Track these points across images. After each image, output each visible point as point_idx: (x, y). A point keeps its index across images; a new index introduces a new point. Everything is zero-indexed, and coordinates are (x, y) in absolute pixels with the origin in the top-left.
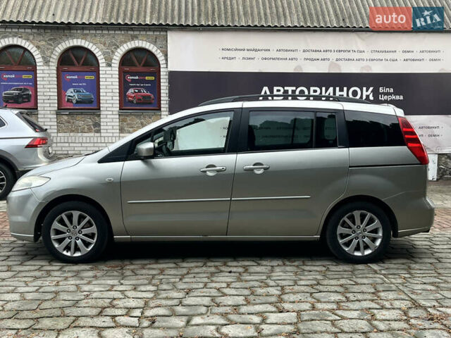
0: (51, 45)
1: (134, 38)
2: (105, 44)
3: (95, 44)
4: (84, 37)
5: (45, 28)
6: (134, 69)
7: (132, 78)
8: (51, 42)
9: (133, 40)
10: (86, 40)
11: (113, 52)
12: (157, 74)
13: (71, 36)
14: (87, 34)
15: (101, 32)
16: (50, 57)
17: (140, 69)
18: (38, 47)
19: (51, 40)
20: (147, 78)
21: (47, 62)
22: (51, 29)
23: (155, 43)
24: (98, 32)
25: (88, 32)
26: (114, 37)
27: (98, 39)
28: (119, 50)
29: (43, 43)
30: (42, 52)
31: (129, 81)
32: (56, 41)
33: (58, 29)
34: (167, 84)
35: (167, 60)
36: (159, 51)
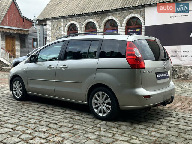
0: (101, 20)
1: (131, 13)
2: (120, 17)
3: (116, 18)
4: (113, 15)
5: (100, 14)
6: (131, 27)
7: (131, 30)
8: (101, 19)
9: (131, 14)
10: (113, 17)
11: (123, 20)
12: (140, 28)
13: (108, 16)
14: (114, 14)
15: (119, 12)
16: (101, 25)
17: (134, 26)
18: (97, 22)
19: (101, 18)
20: (137, 30)
21: (100, 27)
22: (102, 13)
23: (140, 14)
24: (118, 12)
25: (114, 13)
26: (123, 14)
27: (118, 15)
28: (125, 19)
29: (99, 20)
30: (99, 23)
31: (130, 32)
32: (103, 18)
33: (104, 13)
34: (144, 32)
35: (144, 21)
36: (141, 17)
